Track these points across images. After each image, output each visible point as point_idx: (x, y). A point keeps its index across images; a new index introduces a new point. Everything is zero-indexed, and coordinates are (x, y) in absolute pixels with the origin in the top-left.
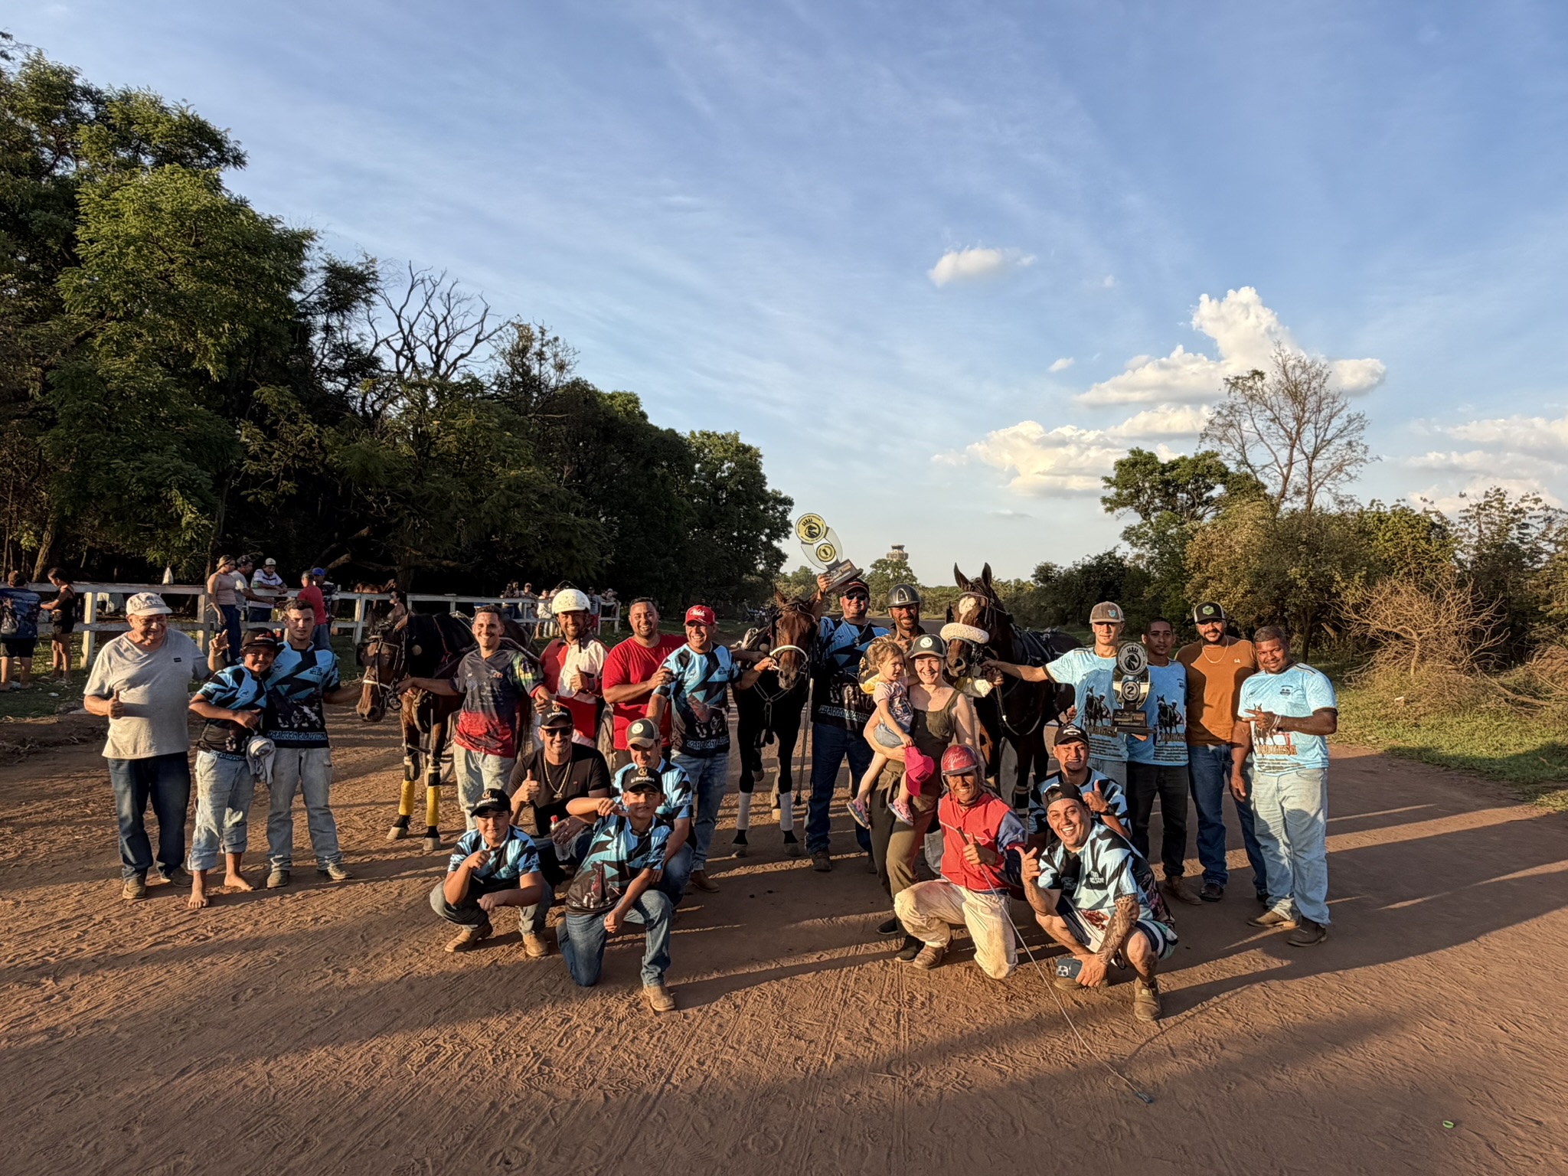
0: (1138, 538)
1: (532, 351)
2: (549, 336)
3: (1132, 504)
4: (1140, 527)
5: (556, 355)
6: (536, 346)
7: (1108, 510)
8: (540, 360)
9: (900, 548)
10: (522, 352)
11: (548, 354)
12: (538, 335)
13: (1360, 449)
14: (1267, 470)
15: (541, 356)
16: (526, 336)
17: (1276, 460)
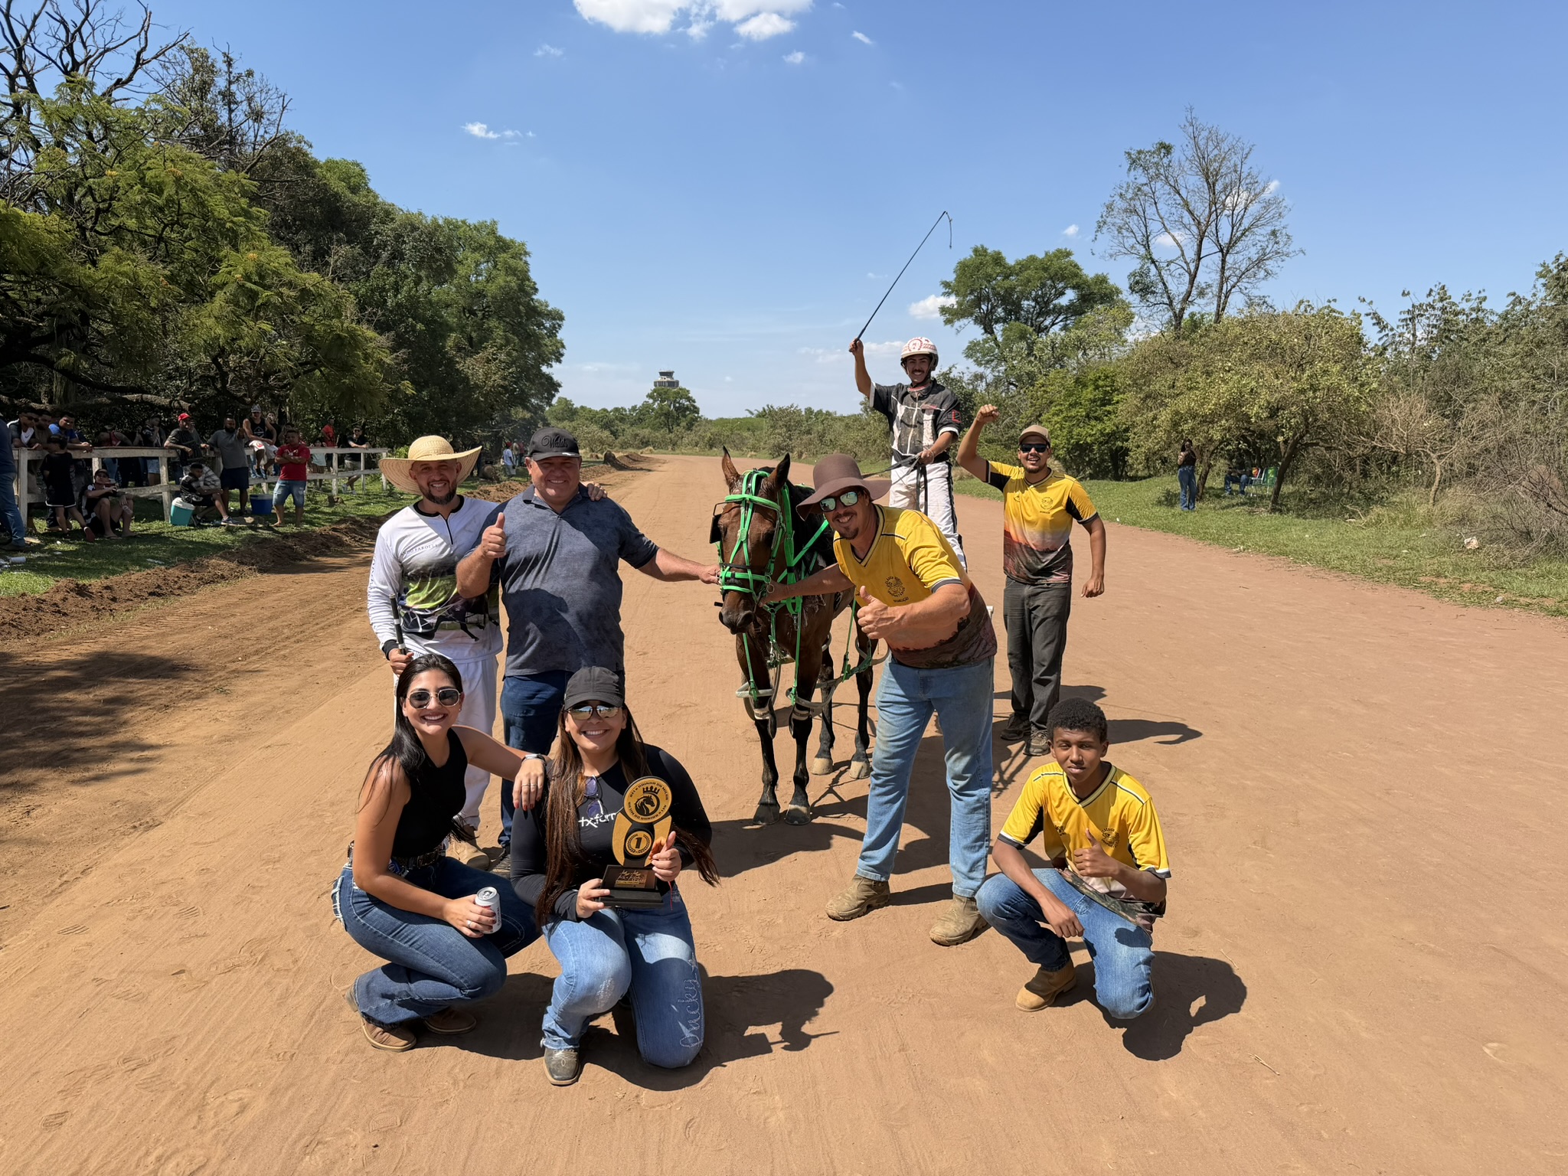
0: (984, 356)
1: (214, 90)
2: (239, 68)
3: (971, 315)
4: (986, 341)
5: (250, 100)
6: (221, 83)
7: (948, 322)
8: (229, 104)
9: (669, 374)
10: (203, 90)
11: (239, 97)
12: (221, 65)
13: (1282, 239)
14: (1173, 267)
15: (228, 98)
16: (202, 65)
17: (1183, 255)
